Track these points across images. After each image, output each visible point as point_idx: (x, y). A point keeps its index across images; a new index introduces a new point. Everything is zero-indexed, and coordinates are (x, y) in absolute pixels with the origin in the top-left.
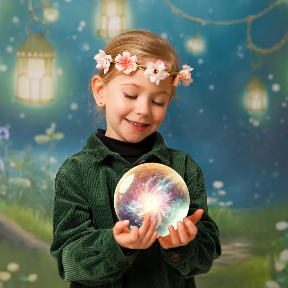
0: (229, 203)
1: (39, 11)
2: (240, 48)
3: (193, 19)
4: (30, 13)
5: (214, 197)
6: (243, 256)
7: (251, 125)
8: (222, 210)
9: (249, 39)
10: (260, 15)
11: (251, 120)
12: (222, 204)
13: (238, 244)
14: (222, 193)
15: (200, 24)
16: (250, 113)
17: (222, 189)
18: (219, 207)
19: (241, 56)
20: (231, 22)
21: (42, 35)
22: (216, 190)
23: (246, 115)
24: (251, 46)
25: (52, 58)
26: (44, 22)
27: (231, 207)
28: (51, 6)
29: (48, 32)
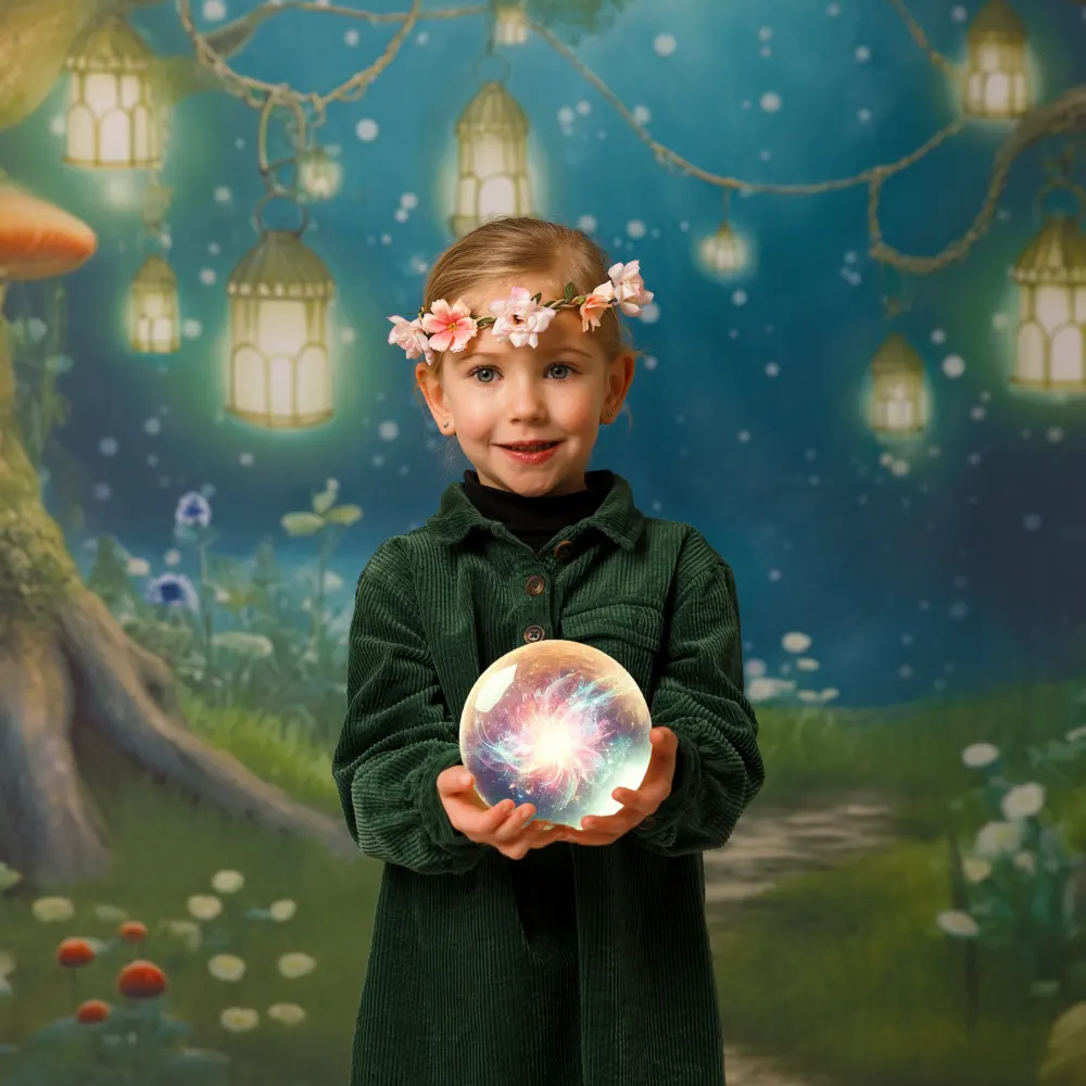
0: (830, 694)
1: (287, 168)
2: (850, 257)
3: (716, 179)
4: (264, 173)
5: (786, 678)
6: (871, 841)
7: (887, 471)
8: (808, 714)
9: (875, 232)
10: (904, 163)
11: (886, 459)
12: (808, 696)
13: (855, 810)
14: (809, 664)
15: (735, 191)
16: (881, 438)
17: (807, 654)
18: (802, 704)
19: (855, 278)
20: (824, 186)
21: (297, 235)
22: (792, 657)
23: (871, 446)
24: (881, 252)
25: (325, 299)
26: (301, 198)
27: (832, 703)
28: (319, 154)
29: (313, 226)
